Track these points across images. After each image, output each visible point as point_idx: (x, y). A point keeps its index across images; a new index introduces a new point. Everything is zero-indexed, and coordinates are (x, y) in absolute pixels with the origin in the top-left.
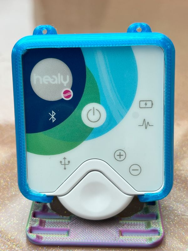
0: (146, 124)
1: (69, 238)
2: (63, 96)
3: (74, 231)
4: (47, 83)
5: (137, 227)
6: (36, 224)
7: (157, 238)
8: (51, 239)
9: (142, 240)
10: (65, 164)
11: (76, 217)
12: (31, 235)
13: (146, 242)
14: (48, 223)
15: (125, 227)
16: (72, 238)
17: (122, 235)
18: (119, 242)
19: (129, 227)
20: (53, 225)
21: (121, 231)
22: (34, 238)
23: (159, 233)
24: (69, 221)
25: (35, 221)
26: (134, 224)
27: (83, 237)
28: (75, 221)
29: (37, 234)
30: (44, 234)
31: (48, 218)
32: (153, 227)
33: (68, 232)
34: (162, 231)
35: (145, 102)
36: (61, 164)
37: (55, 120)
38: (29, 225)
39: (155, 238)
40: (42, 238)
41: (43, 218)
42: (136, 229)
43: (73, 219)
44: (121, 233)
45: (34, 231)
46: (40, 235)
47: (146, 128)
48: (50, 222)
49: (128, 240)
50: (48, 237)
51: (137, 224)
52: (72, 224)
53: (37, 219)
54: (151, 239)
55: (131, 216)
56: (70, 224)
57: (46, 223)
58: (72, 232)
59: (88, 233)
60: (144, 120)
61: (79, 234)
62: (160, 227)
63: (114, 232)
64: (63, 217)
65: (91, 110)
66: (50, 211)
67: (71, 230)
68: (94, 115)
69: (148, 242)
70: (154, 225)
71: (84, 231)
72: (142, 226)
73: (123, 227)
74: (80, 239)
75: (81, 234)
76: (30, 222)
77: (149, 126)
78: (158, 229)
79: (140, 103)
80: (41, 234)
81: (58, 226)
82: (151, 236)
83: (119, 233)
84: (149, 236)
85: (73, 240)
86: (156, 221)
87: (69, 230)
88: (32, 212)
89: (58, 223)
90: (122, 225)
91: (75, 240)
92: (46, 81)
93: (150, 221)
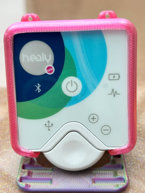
0: (114, 93)
1: (52, 186)
2: (46, 72)
3: (55, 180)
4: (33, 61)
5: (107, 176)
6: (25, 175)
7: (123, 185)
8: (37, 187)
9: (111, 186)
10: (49, 126)
11: (57, 169)
12: (21, 184)
13: (114, 188)
14: (35, 174)
15: (97, 176)
16: (54, 186)
17: (94, 183)
18: (92, 188)
19: (100, 176)
20: (39, 175)
21: (93, 179)
22: (23, 186)
23: (124, 181)
24: (52, 172)
25: (24, 173)
26: (104, 173)
27: (63, 184)
28: (56, 171)
29: (26, 183)
30: (32, 182)
31: (35, 170)
32: (119, 175)
33: (51, 180)
34: (126, 179)
35: (114, 75)
36: (46, 126)
37: (40, 91)
38: (19, 175)
39: (121, 185)
40: (30, 186)
41: (31, 170)
42: (106, 177)
43: (55, 170)
44: (94, 181)
45: (24, 181)
46: (28, 184)
47: (114, 96)
48: (36, 173)
49: (99, 186)
50: (35, 186)
51: (106, 174)
52: (54, 174)
53: (26, 170)
54: (118, 186)
55: (102, 167)
56: (53, 174)
57: (33, 174)
58: (55, 181)
59: (67, 181)
60: (113, 89)
61: (60, 183)
62: (125, 176)
63: (88, 181)
64: (47, 168)
65: (70, 82)
66: (36, 164)
67: (53, 179)
68: (72, 86)
69: (116, 188)
70: (120, 174)
71: (64, 179)
72: (110, 175)
73: (95, 176)
74: (61, 186)
75: (62, 182)
76: (20, 173)
77: (117, 94)
78: (124, 177)
79: (109, 76)
80: (30, 182)
81: (43, 176)
82: (118, 183)
83: (92, 181)
84: (116, 183)
85: (55, 187)
86: (122, 171)
87: (52, 179)
88: (21, 165)
89: (43, 174)
90: (95, 174)
91: (57, 187)
92: (33, 59)
93: (117, 171)
